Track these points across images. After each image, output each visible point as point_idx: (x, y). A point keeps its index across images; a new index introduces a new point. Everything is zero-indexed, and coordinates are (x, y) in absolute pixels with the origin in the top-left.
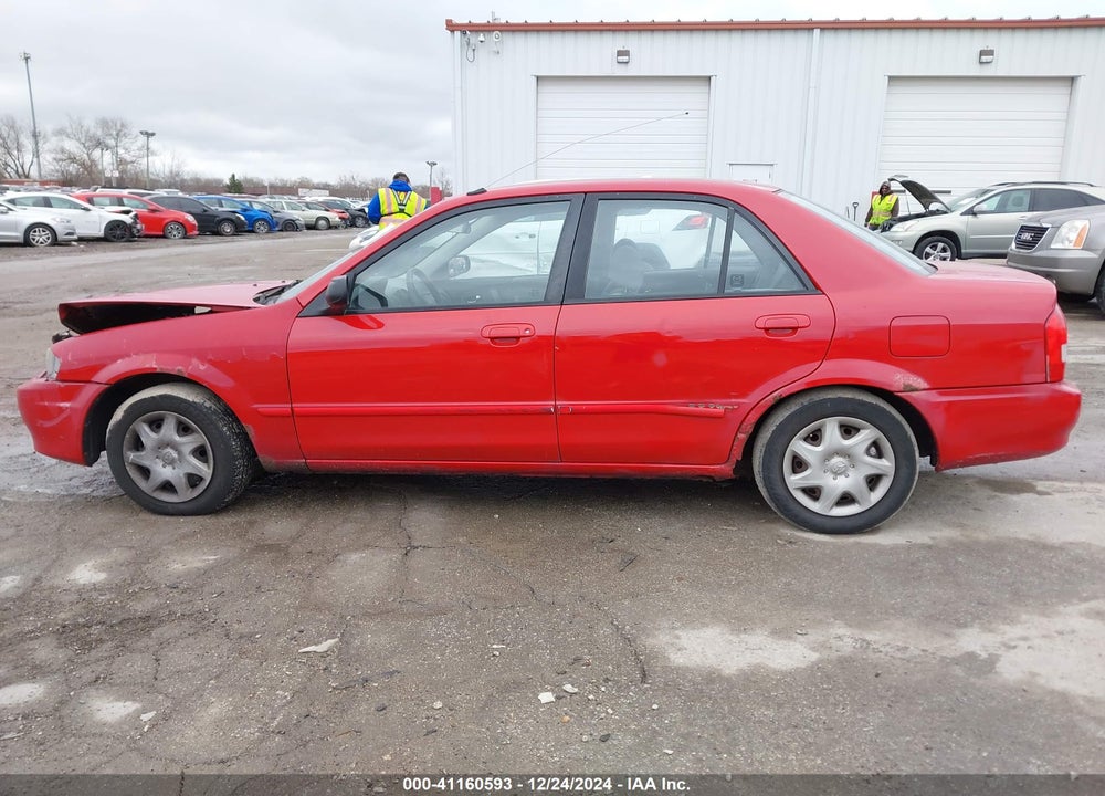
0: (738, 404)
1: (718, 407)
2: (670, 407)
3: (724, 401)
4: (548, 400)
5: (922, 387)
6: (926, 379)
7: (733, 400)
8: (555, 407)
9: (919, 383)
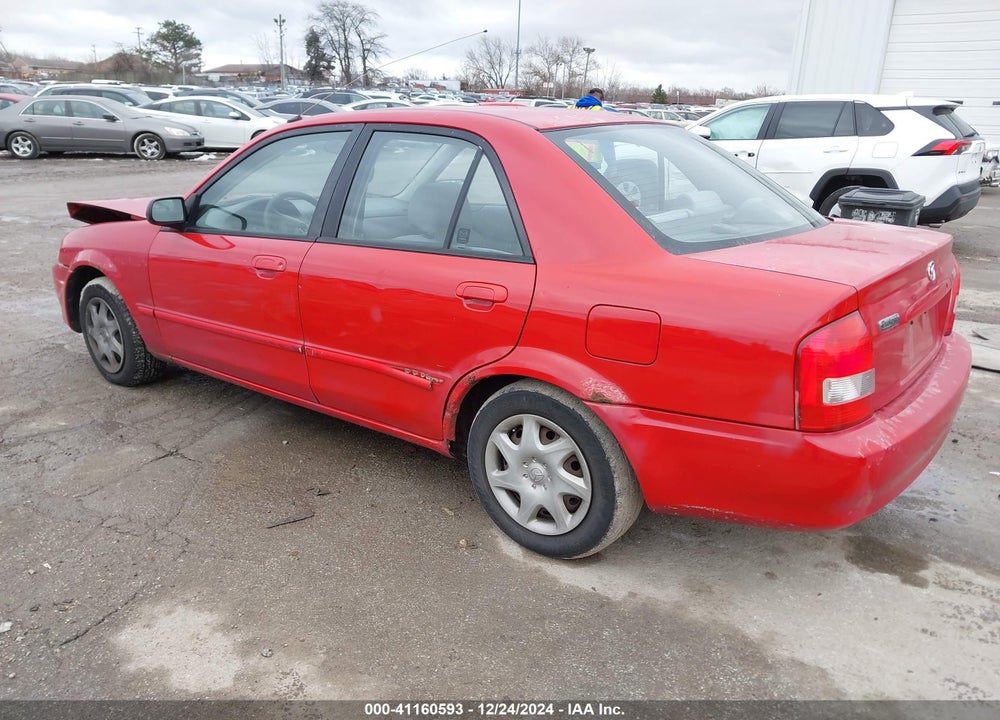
0: (444, 378)
1: (426, 378)
2: (388, 369)
3: (433, 372)
4: (298, 338)
5: (618, 400)
6: (626, 389)
7: (440, 373)
8: (303, 346)
9: (617, 394)
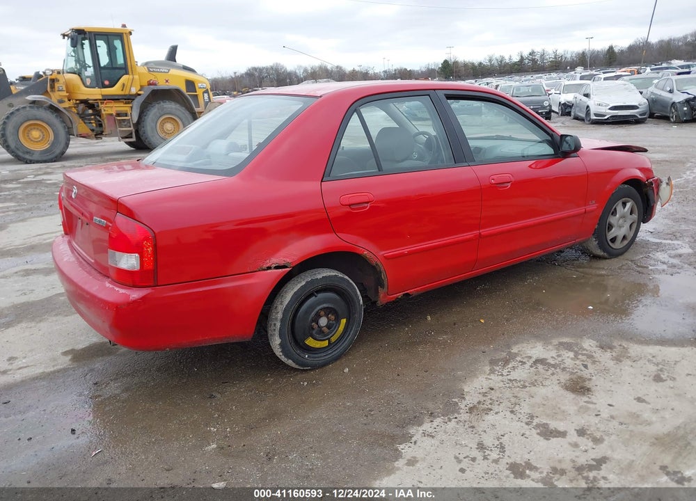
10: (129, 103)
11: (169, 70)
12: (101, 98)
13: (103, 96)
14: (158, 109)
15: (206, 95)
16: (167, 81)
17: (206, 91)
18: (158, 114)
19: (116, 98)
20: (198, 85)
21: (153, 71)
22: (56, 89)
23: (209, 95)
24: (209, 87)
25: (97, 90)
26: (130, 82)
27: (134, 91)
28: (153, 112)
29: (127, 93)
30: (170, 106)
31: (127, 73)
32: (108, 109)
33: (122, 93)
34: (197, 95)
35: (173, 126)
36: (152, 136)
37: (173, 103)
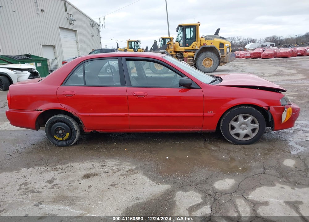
10: (194, 53)
11: (214, 39)
12: (184, 51)
13: (185, 50)
14: (204, 55)
15: (228, 49)
16: (212, 43)
17: (229, 48)
18: (204, 57)
19: (190, 50)
20: (225, 45)
21: (207, 40)
22: (170, 47)
23: (229, 49)
24: (230, 45)
25: (183, 48)
26: (196, 44)
27: (197, 48)
28: (202, 56)
29: (194, 49)
30: (209, 54)
31: (195, 41)
32: (185, 55)
33: (192, 49)
34: (224, 49)
35: (209, 62)
36: (200, 66)
37: (211, 53)
